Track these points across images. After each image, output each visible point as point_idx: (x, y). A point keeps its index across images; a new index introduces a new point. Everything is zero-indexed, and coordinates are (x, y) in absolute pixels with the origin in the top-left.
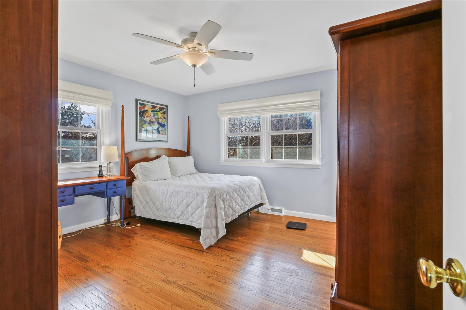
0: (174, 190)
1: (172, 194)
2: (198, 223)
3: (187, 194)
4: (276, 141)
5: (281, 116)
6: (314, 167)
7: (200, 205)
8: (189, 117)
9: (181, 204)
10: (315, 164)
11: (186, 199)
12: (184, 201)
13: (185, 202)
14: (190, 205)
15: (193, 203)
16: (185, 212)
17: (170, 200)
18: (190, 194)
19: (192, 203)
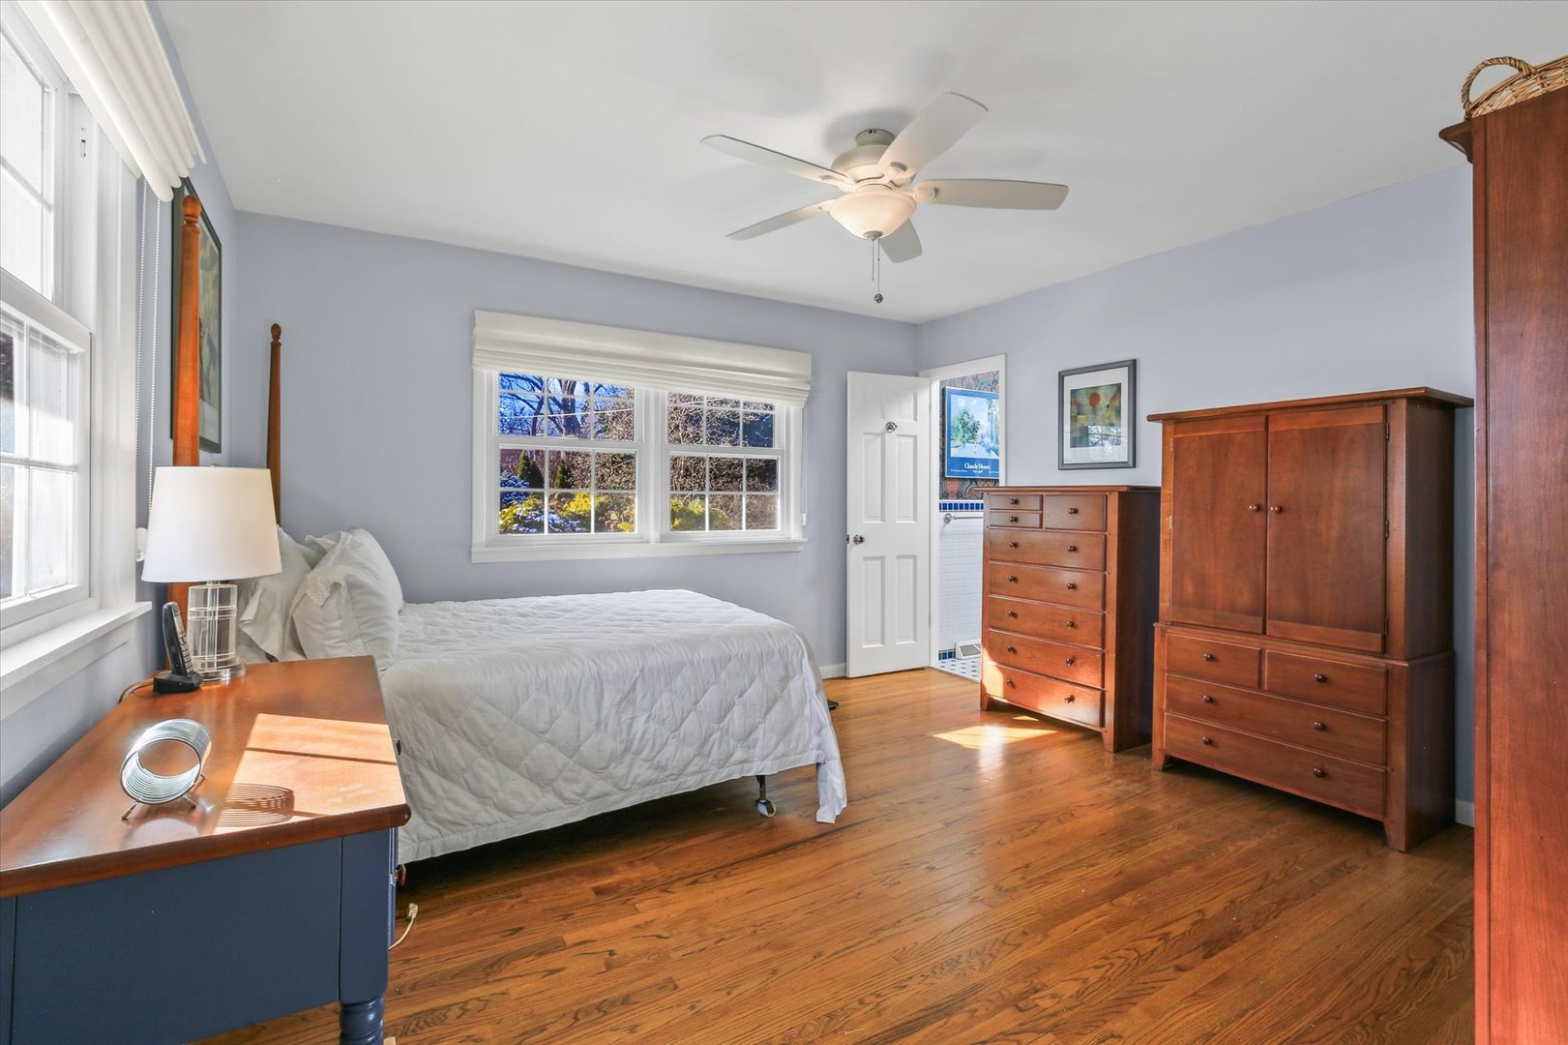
0: (642, 670)
1: (633, 689)
2: (780, 754)
3: (715, 670)
4: (686, 474)
5: (698, 399)
6: (783, 550)
7: (778, 692)
8: (276, 330)
9: (689, 713)
10: (788, 541)
11: (713, 688)
12: (706, 695)
13: (712, 696)
14: (734, 704)
15: (748, 692)
16: (716, 736)
17: (625, 717)
18: (730, 666)
19: (745, 695)
